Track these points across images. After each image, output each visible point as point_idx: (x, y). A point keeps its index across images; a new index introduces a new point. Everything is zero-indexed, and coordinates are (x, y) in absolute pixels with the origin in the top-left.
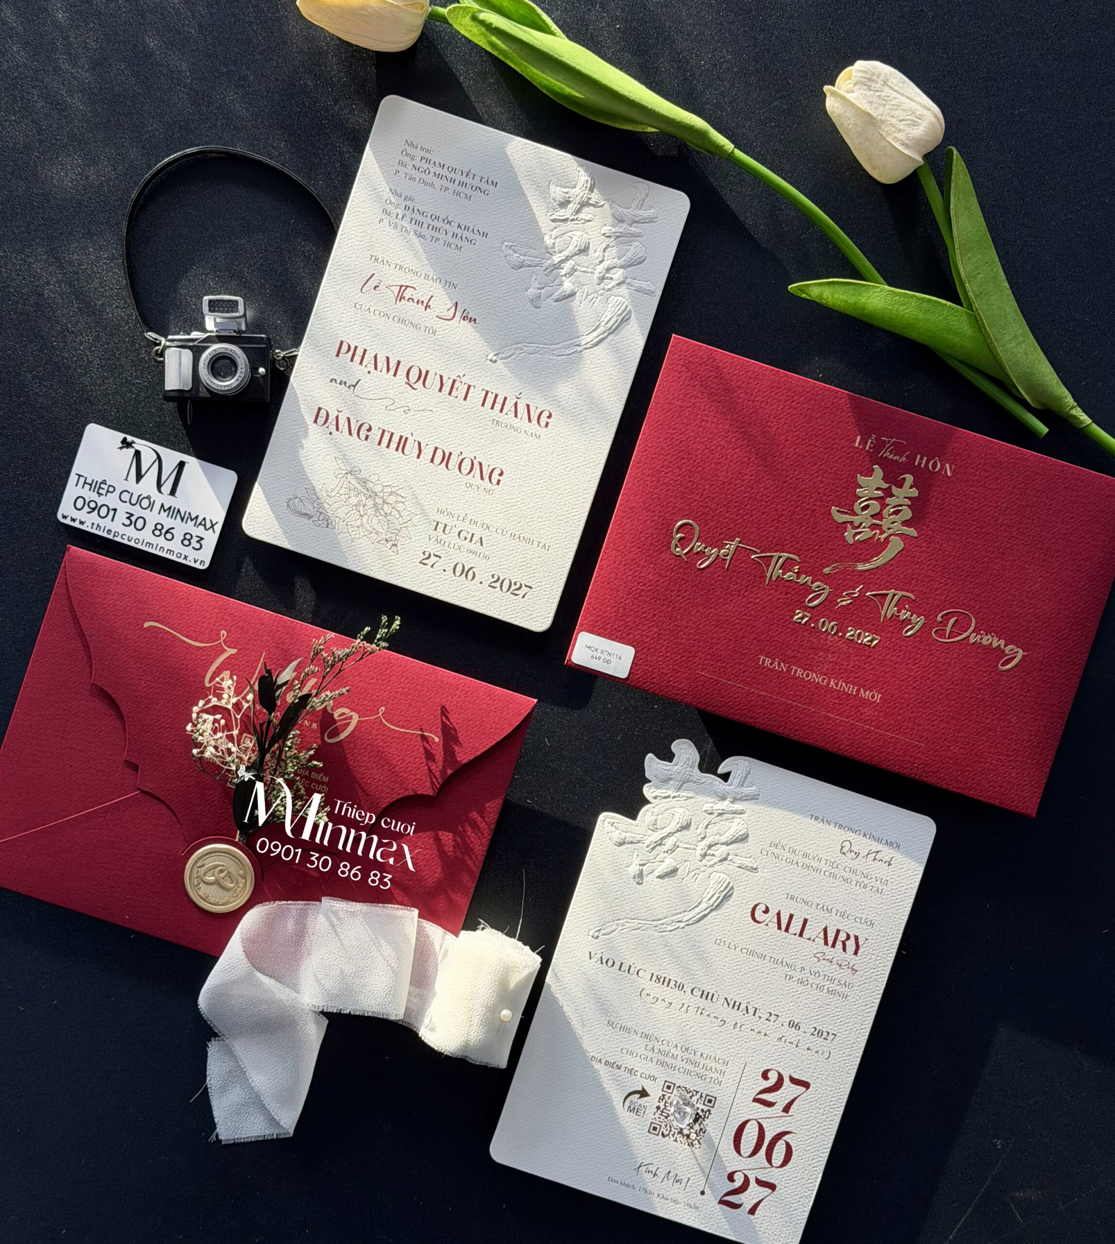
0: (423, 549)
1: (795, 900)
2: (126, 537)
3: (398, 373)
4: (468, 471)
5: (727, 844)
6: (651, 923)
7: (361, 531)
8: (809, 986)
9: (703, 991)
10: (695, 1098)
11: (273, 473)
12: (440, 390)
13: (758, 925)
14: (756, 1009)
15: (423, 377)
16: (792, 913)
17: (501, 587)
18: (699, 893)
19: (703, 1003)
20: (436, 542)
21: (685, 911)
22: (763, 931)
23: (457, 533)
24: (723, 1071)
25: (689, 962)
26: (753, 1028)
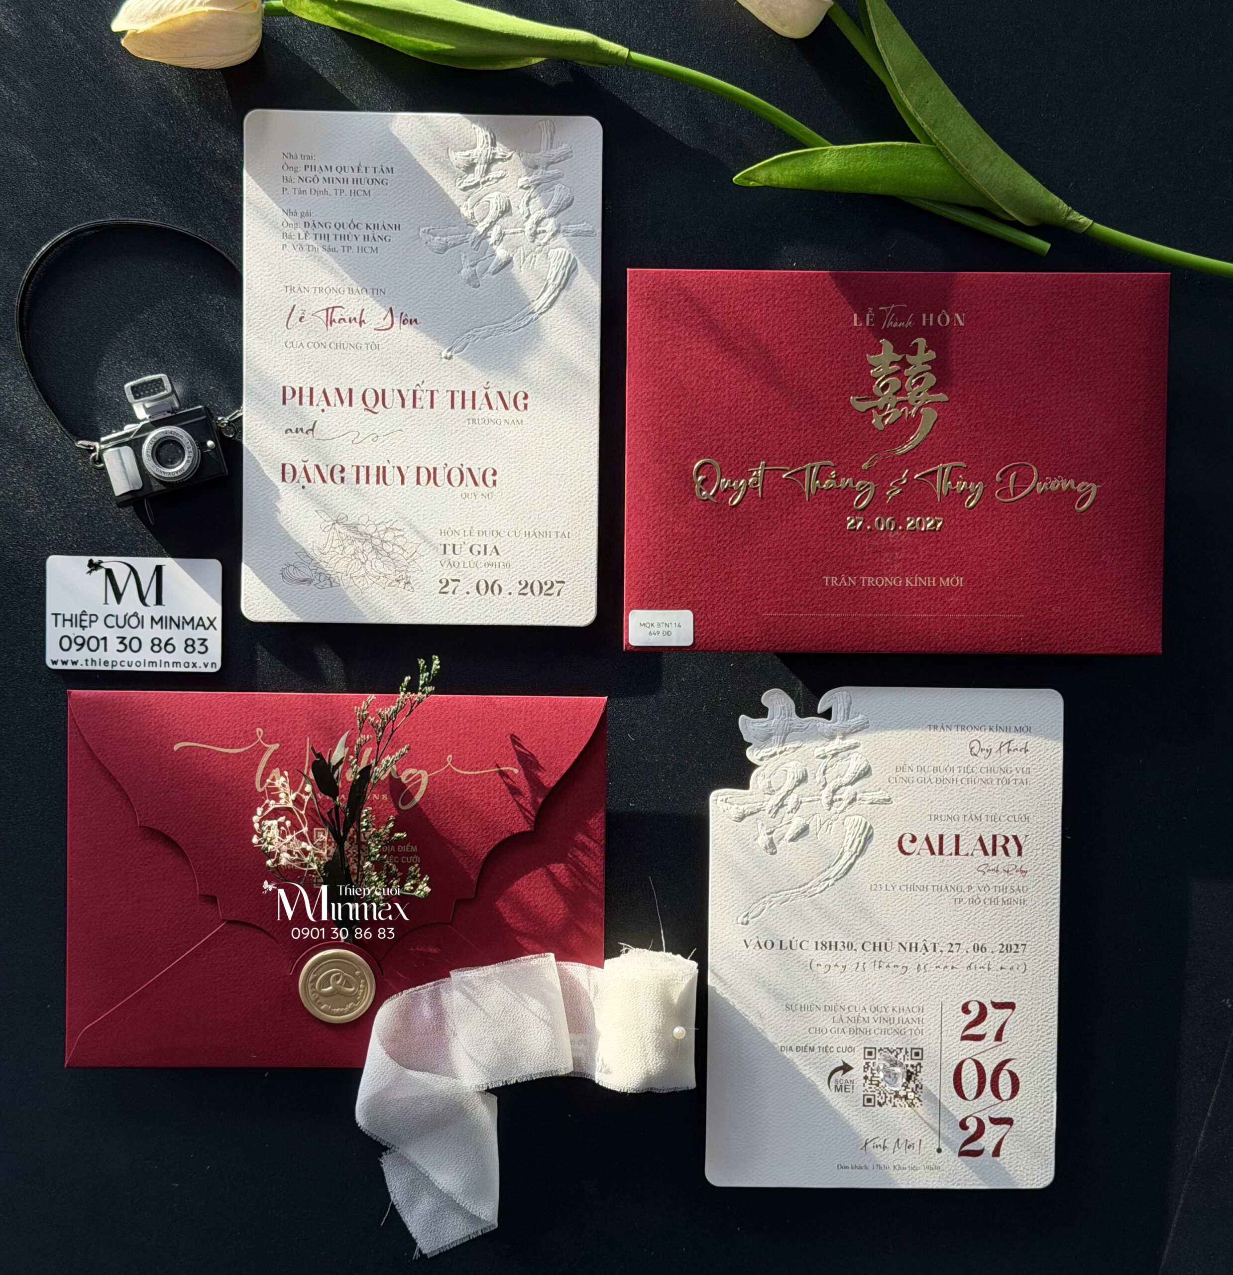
0: (438, 578)
1: (939, 819)
2: (126, 664)
3: (354, 402)
4: (459, 481)
5: (851, 783)
6: (798, 890)
7: (368, 580)
8: (982, 903)
9: (874, 943)
10: (900, 1056)
11: (256, 547)
12: (403, 406)
13: (910, 857)
14: (935, 944)
15: (381, 397)
16: (941, 833)
17: (532, 591)
18: (838, 843)
19: (878, 955)
20: (449, 566)
21: (829, 867)
22: (917, 862)
23: (469, 550)
24: (921, 1019)
25: (850, 918)
26: (938, 965)
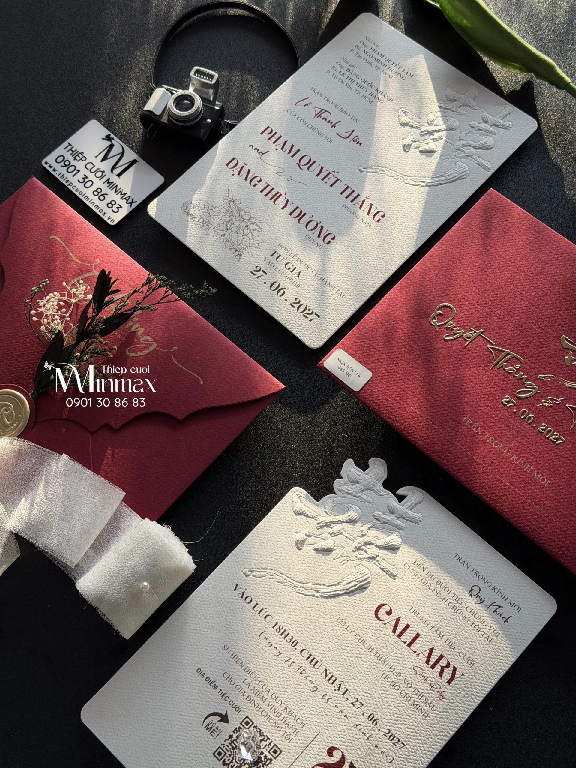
0: (257, 264)
1: (416, 614)
2: (75, 188)
3: (295, 156)
4: (312, 228)
5: (380, 547)
6: (294, 582)
7: (223, 238)
8: (399, 691)
9: (311, 655)
10: (264, 743)
11: (185, 184)
12: (318, 175)
13: (378, 621)
14: (347, 690)
15: (310, 164)
16: (409, 624)
17: (298, 308)
18: (342, 575)
19: (306, 664)
20: (268, 263)
21: (324, 585)
22: (380, 628)
23: (285, 263)
24: (297, 731)
25: (310, 627)
26: (338, 705)
